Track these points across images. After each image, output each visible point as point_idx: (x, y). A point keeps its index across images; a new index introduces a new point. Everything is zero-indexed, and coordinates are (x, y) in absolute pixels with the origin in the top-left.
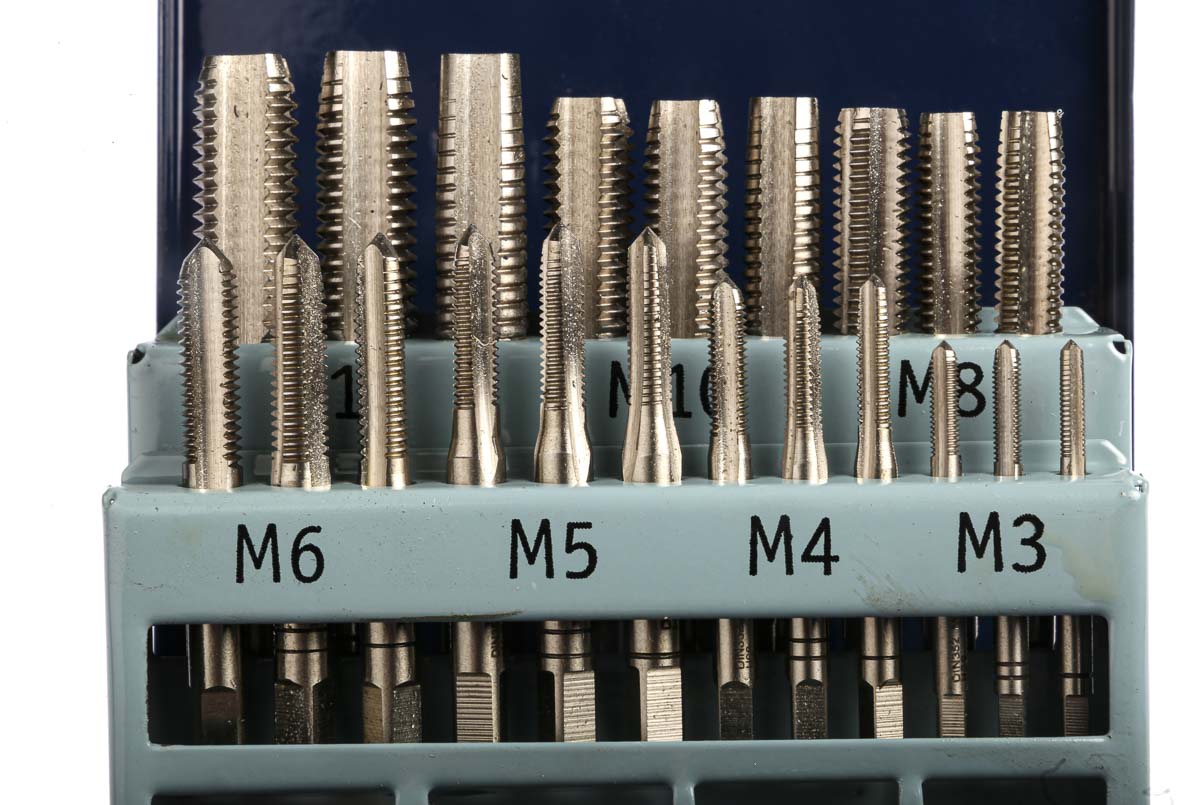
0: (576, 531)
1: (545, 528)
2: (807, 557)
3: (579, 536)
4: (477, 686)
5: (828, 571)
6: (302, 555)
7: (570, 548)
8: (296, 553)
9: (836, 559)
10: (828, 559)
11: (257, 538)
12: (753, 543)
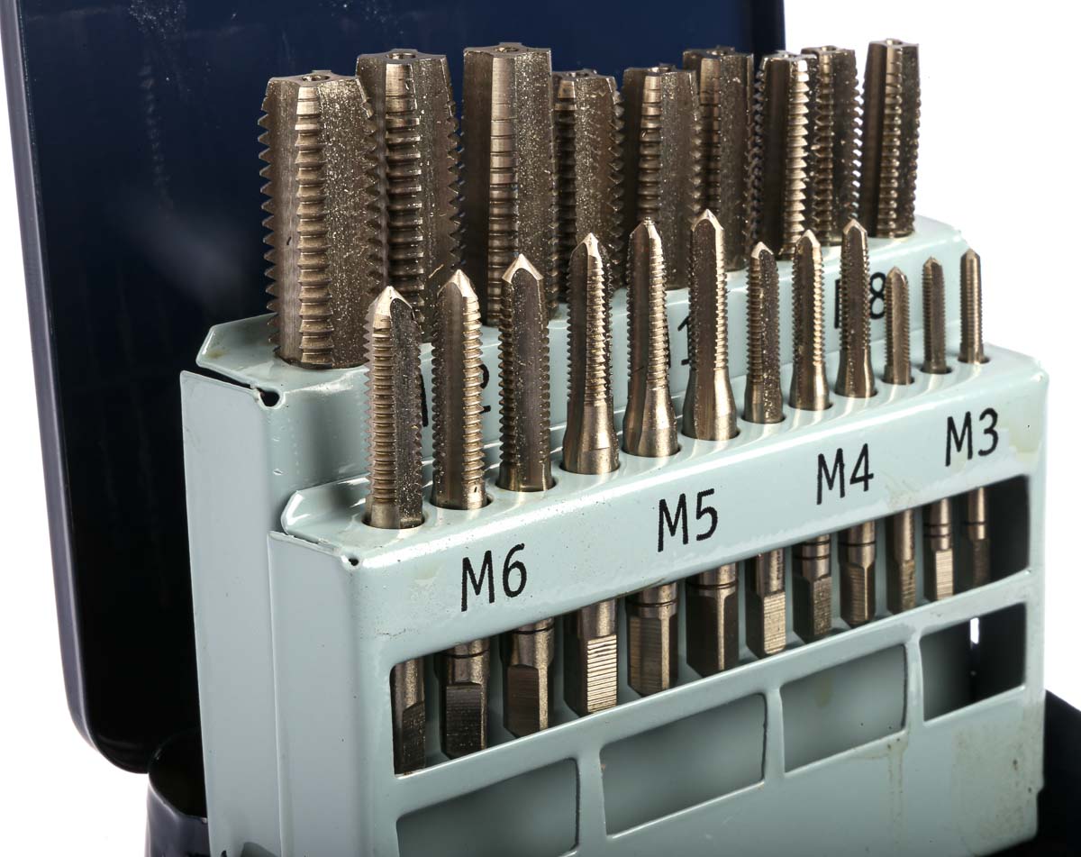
0: (704, 498)
1: (682, 502)
2: (854, 480)
3: (707, 502)
4: (605, 646)
5: (866, 488)
6: (511, 572)
7: (699, 514)
8: (506, 571)
9: (872, 476)
10: (867, 477)
11: (477, 567)
12: (820, 477)
